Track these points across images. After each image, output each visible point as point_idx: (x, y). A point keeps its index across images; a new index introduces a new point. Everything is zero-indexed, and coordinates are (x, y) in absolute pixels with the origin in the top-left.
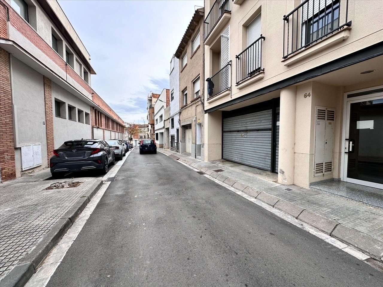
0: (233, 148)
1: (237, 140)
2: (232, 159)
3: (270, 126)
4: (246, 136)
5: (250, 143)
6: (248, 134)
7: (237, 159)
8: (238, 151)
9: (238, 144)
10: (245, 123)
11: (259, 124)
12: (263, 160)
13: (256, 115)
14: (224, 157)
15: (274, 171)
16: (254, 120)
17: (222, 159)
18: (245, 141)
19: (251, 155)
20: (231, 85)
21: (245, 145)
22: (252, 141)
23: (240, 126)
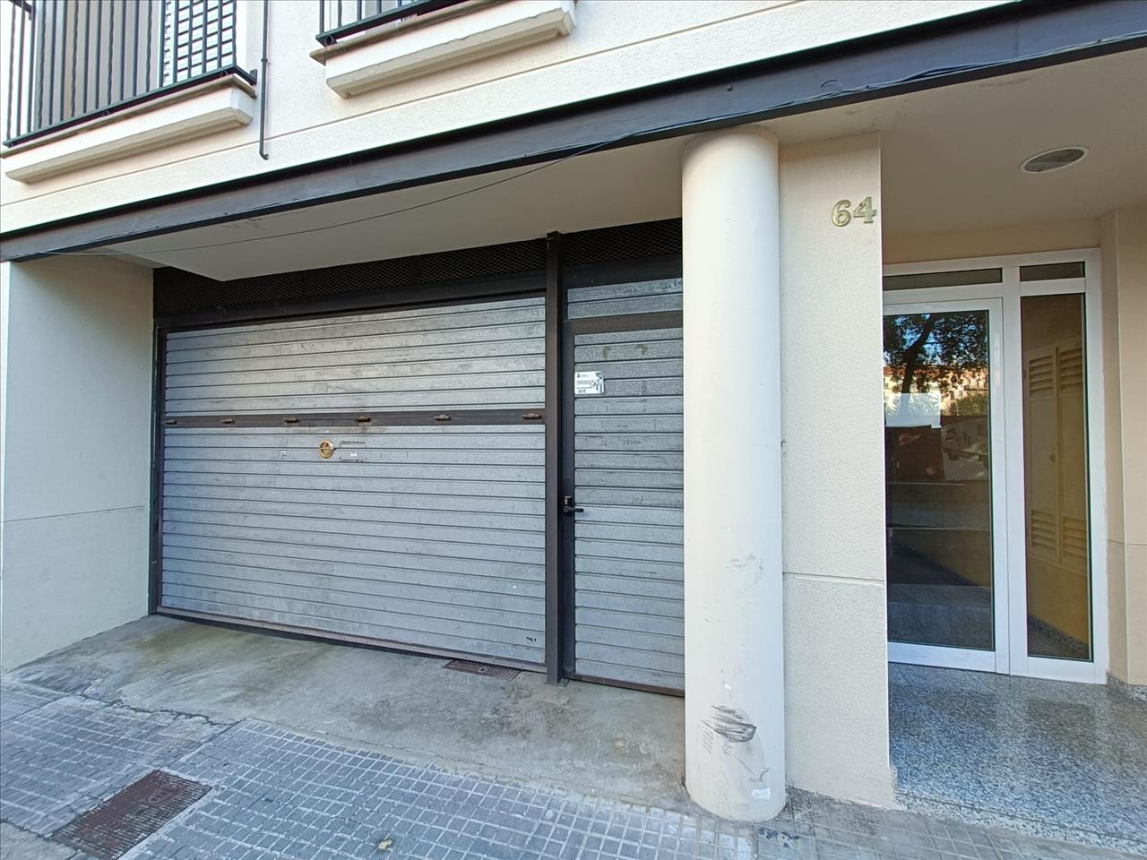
0: (251, 534)
1: (280, 482)
2: (245, 613)
3: (536, 397)
4: (354, 455)
5: (387, 500)
6: (371, 441)
7: (283, 605)
8: (291, 551)
9: (289, 509)
10: (347, 372)
11: (454, 382)
12: (487, 601)
13: (428, 324)
14: (166, 601)
15: (569, 670)
16: (415, 354)
17: (153, 611)
18: (348, 484)
19: (392, 575)
20: (265, 61)
21: (348, 513)
22: (399, 486)
23: (308, 388)
